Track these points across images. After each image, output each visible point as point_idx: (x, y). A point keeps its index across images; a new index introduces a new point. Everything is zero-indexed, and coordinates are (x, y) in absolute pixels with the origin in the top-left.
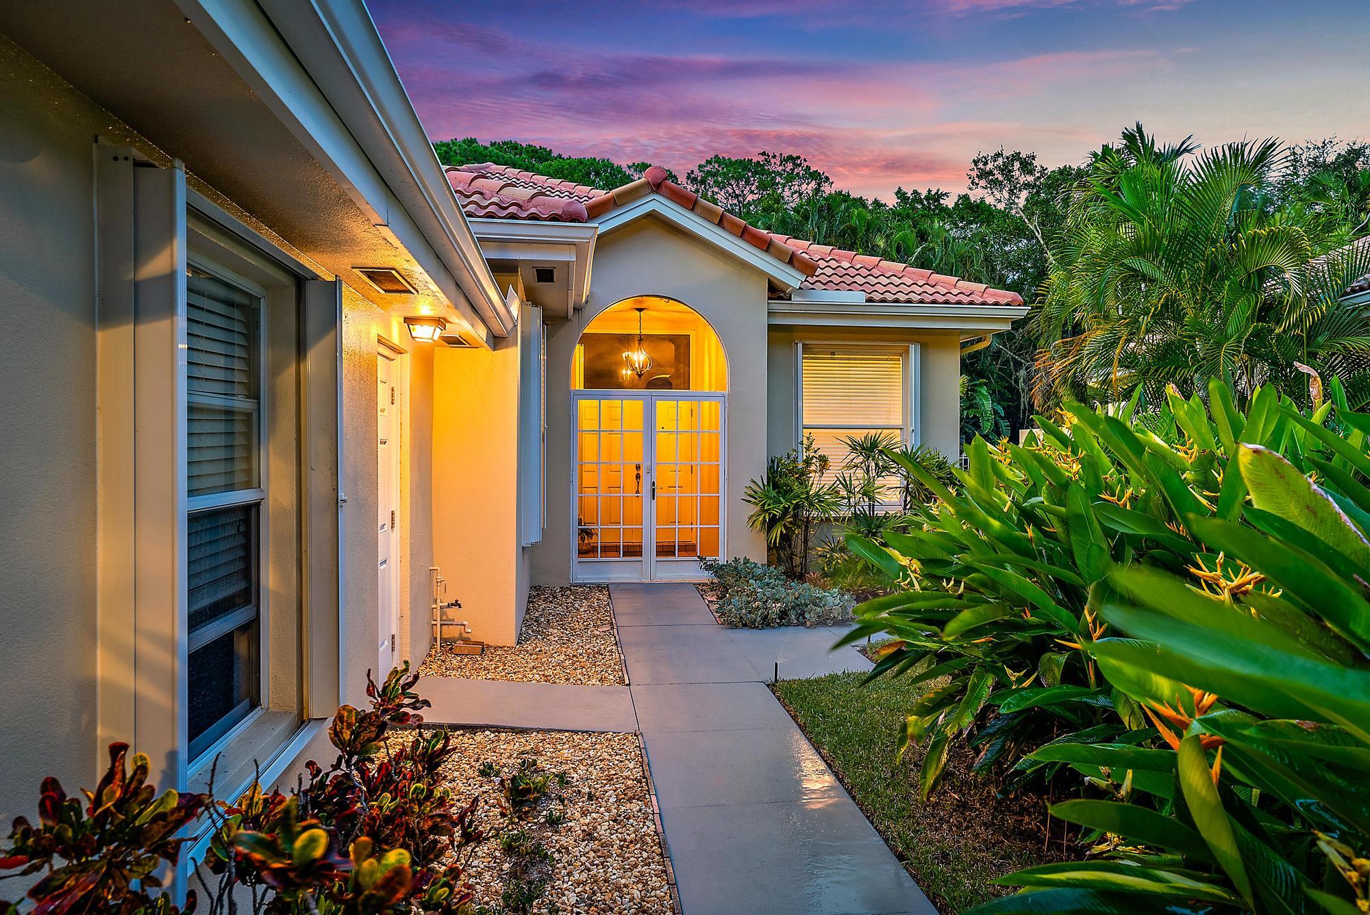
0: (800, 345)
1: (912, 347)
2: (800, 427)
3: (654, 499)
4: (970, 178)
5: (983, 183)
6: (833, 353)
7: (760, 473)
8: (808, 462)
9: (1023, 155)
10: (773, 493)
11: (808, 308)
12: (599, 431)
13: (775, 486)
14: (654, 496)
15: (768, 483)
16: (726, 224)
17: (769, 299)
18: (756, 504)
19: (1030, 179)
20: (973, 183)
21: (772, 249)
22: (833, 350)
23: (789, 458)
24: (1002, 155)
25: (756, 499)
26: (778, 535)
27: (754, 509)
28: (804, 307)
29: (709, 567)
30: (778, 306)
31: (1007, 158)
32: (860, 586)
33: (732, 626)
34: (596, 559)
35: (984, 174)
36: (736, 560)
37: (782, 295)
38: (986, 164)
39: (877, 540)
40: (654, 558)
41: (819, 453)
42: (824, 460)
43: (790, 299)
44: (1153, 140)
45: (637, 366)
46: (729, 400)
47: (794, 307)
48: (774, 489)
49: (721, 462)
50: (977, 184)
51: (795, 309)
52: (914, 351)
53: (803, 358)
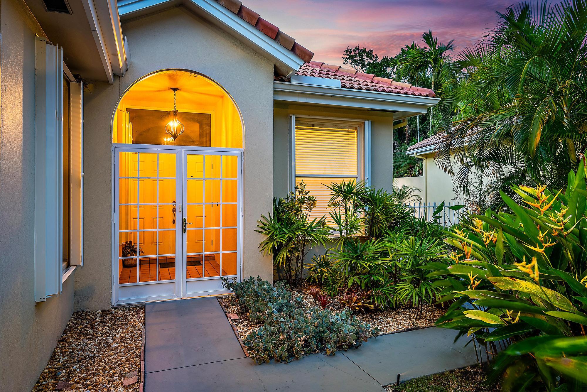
0: (293, 118)
1: (366, 123)
2: (294, 176)
3: (185, 232)
4: (344, 59)
5: (350, 61)
6: (313, 126)
7: (268, 210)
8: (301, 201)
9: (367, 50)
10: (278, 225)
11: (302, 89)
12: (138, 178)
13: (279, 220)
14: (185, 230)
15: (274, 217)
16: (244, 14)
17: (275, 80)
18: (266, 234)
19: (371, 61)
20: (345, 61)
21: (280, 38)
22: (312, 123)
23: (288, 199)
24: (358, 48)
25: (266, 230)
26: (285, 259)
27: (263, 238)
28: (299, 88)
29: (229, 286)
30: (282, 86)
31: (361, 50)
32: (356, 302)
33: (260, 362)
34: (135, 284)
35: (351, 57)
36: (251, 278)
37: (284, 78)
38: (351, 52)
39: (366, 264)
40: (185, 279)
41: (309, 194)
42: (312, 201)
43: (289, 81)
44: (437, 39)
45: (172, 130)
46: (244, 155)
47: (292, 88)
48: (278, 222)
49: (238, 202)
50: (348, 61)
51: (293, 89)
52: (367, 125)
53: (296, 128)
